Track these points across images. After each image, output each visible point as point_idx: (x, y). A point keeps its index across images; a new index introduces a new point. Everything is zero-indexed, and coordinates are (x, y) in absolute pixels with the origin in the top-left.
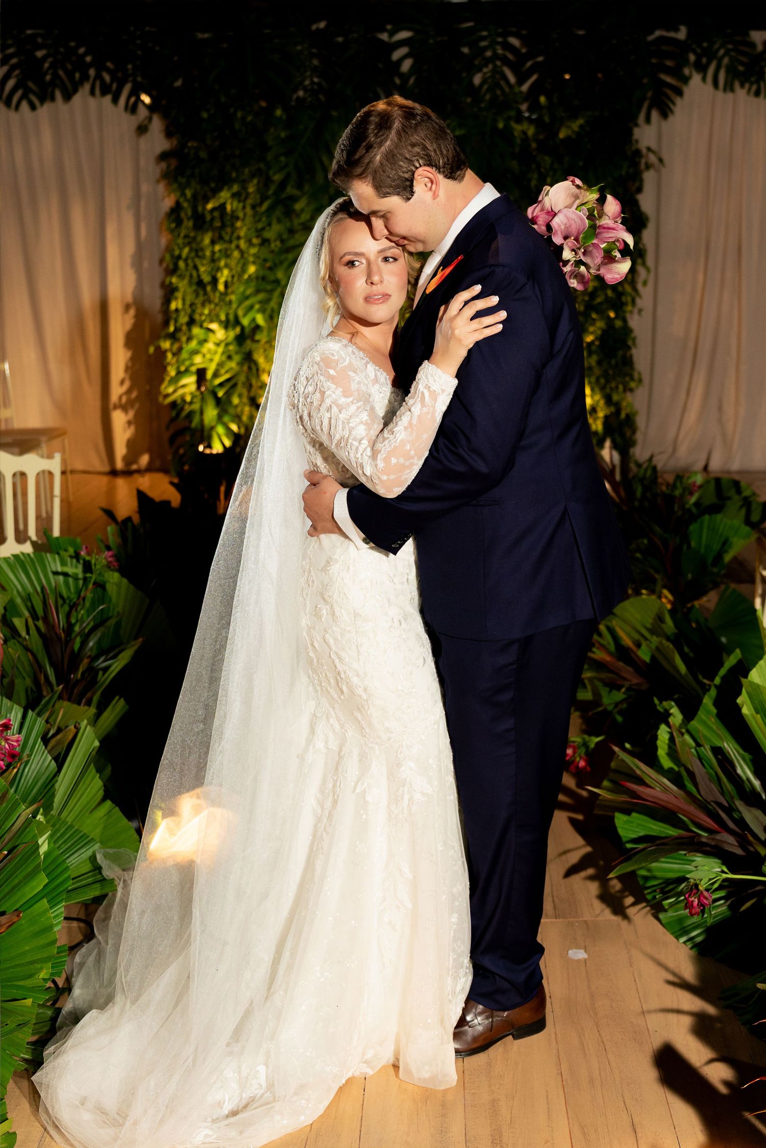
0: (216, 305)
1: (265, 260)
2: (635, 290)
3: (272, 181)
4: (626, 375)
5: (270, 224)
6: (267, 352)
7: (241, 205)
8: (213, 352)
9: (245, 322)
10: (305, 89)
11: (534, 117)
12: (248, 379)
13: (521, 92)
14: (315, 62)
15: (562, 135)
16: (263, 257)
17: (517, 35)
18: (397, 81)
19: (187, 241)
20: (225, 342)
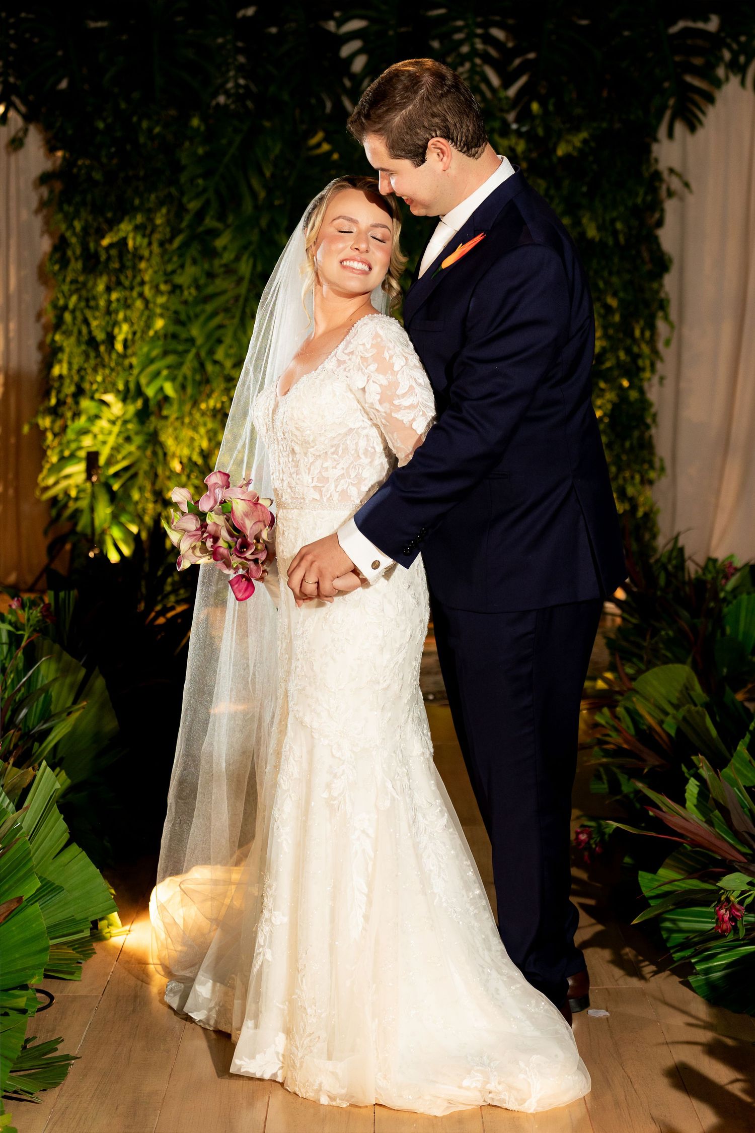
0: (112, 370)
1: (176, 313)
2: (655, 351)
3: (187, 211)
4: (644, 462)
5: (182, 266)
6: (178, 431)
7: (146, 241)
8: (106, 432)
9: (150, 392)
10: (227, 94)
11: (524, 129)
12: (152, 467)
13: (507, 98)
14: (241, 59)
15: (560, 152)
16: (173, 308)
17: (501, 26)
18: (347, 83)
19: (73, 287)
20: (122, 419)
